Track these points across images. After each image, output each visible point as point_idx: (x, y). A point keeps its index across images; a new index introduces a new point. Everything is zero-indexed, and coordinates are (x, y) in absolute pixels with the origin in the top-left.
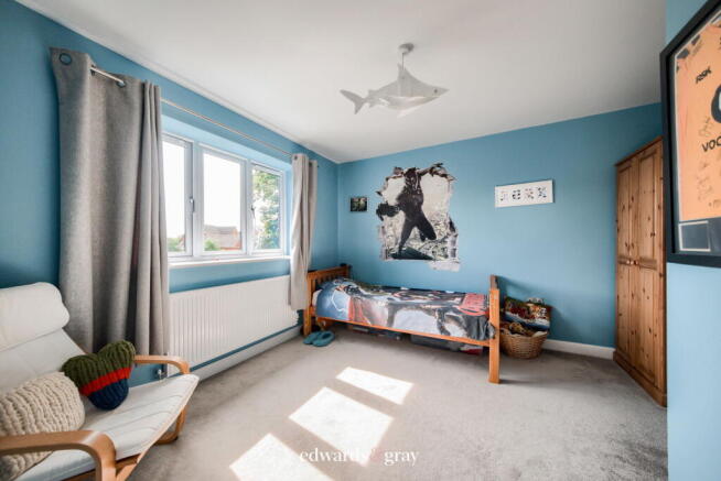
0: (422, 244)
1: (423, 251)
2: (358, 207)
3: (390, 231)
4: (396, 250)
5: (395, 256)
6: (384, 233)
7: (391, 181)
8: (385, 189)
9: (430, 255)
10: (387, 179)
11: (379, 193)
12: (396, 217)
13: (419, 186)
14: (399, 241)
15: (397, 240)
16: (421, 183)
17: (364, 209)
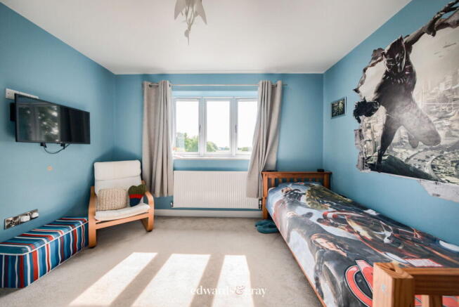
0: (411, 152)
1: (414, 163)
2: (338, 111)
3: (368, 136)
4: (374, 160)
5: (374, 167)
6: (361, 137)
7: (369, 69)
8: (362, 83)
9: (427, 170)
10: (365, 71)
11: (357, 91)
12: (374, 115)
13: (408, 63)
14: (379, 147)
15: (376, 146)
16: (412, 57)
17: (342, 112)
